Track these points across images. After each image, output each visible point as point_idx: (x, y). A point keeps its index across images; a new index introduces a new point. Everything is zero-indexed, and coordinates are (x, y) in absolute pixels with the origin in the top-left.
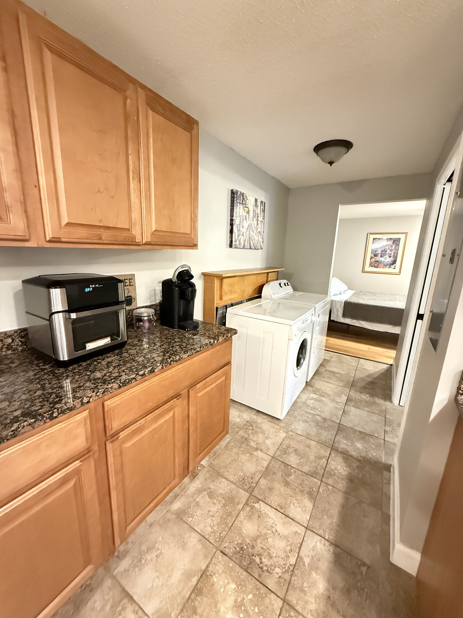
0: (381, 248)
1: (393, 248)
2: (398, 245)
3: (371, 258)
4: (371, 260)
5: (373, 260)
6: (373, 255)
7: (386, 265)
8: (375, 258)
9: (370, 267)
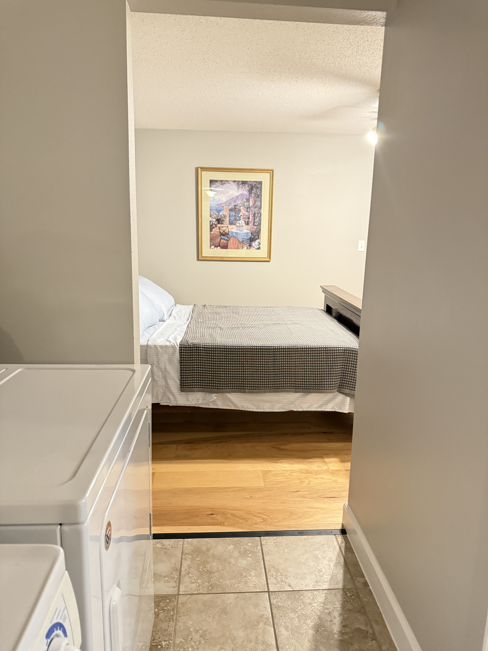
0: (228, 203)
1: (251, 204)
2: (259, 196)
3: (212, 228)
4: (211, 230)
5: (216, 230)
6: (214, 220)
7: (243, 241)
8: (219, 225)
9: (213, 247)
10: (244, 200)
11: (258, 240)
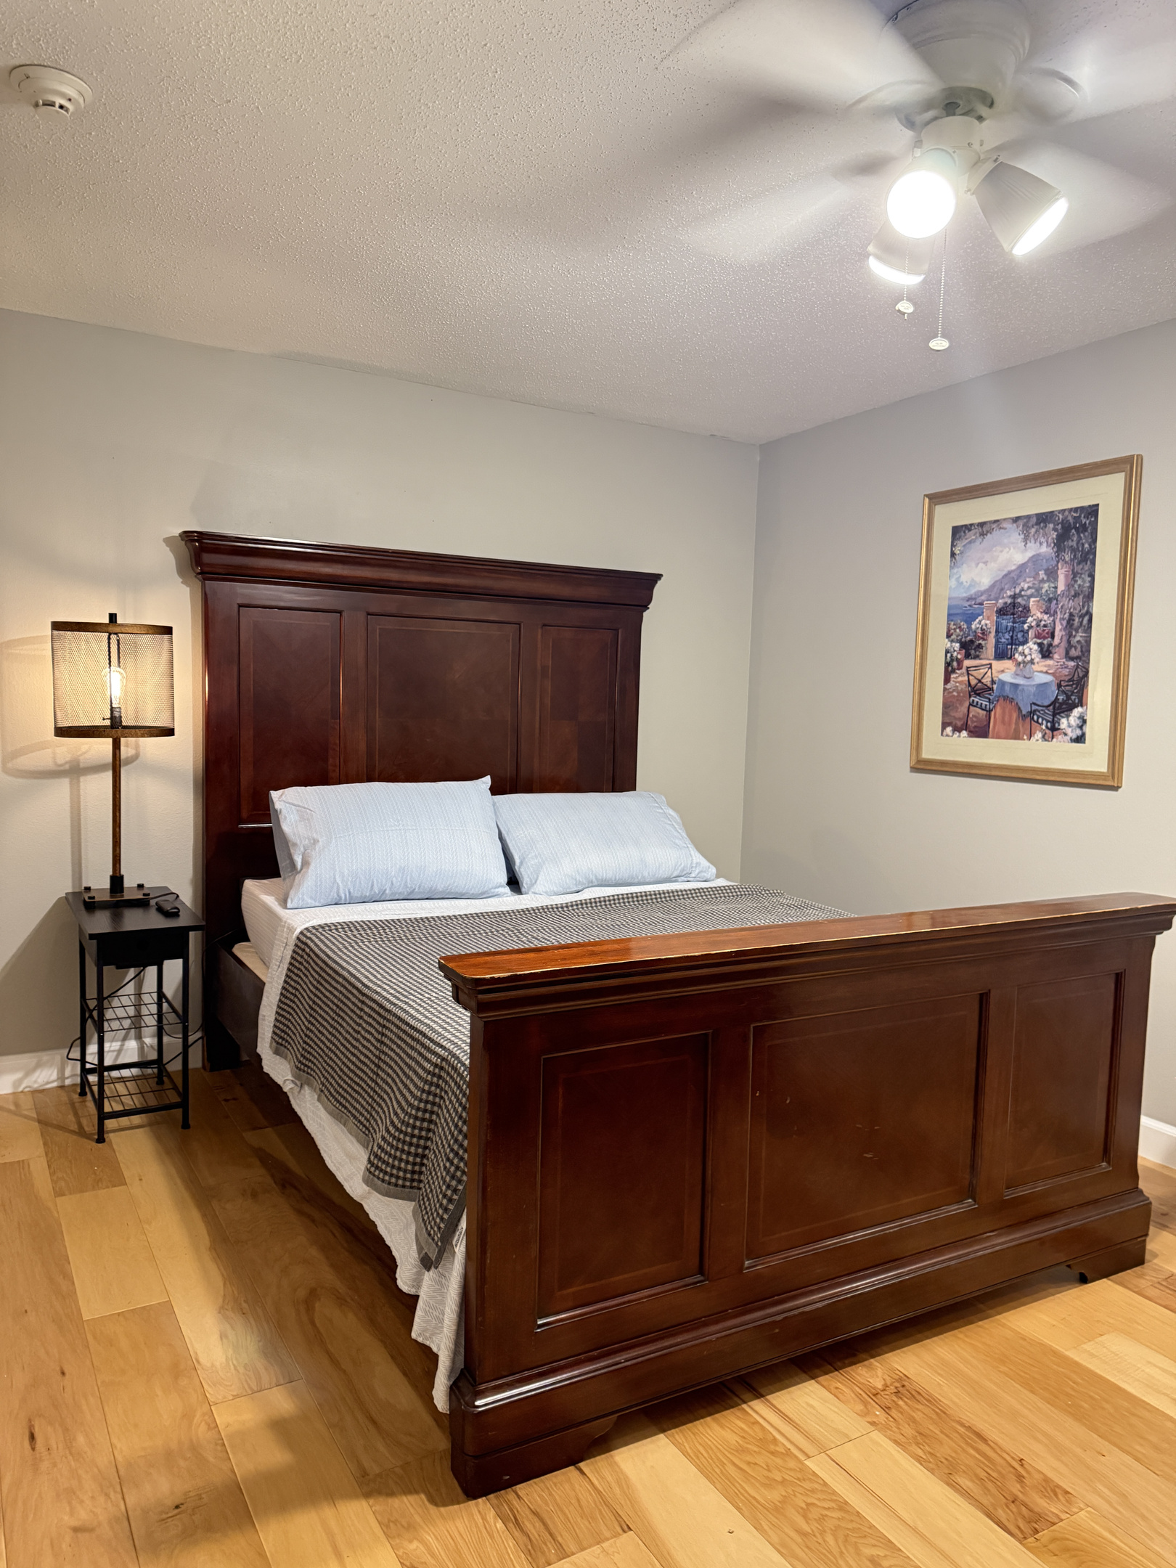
2: (1087, 557)
3: (950, 669)
5: (959, 678)
6: (957, 646)
7: (1032, 713)
9: (949, 730)
10: (1042, 575)
11: (1080, 709)
